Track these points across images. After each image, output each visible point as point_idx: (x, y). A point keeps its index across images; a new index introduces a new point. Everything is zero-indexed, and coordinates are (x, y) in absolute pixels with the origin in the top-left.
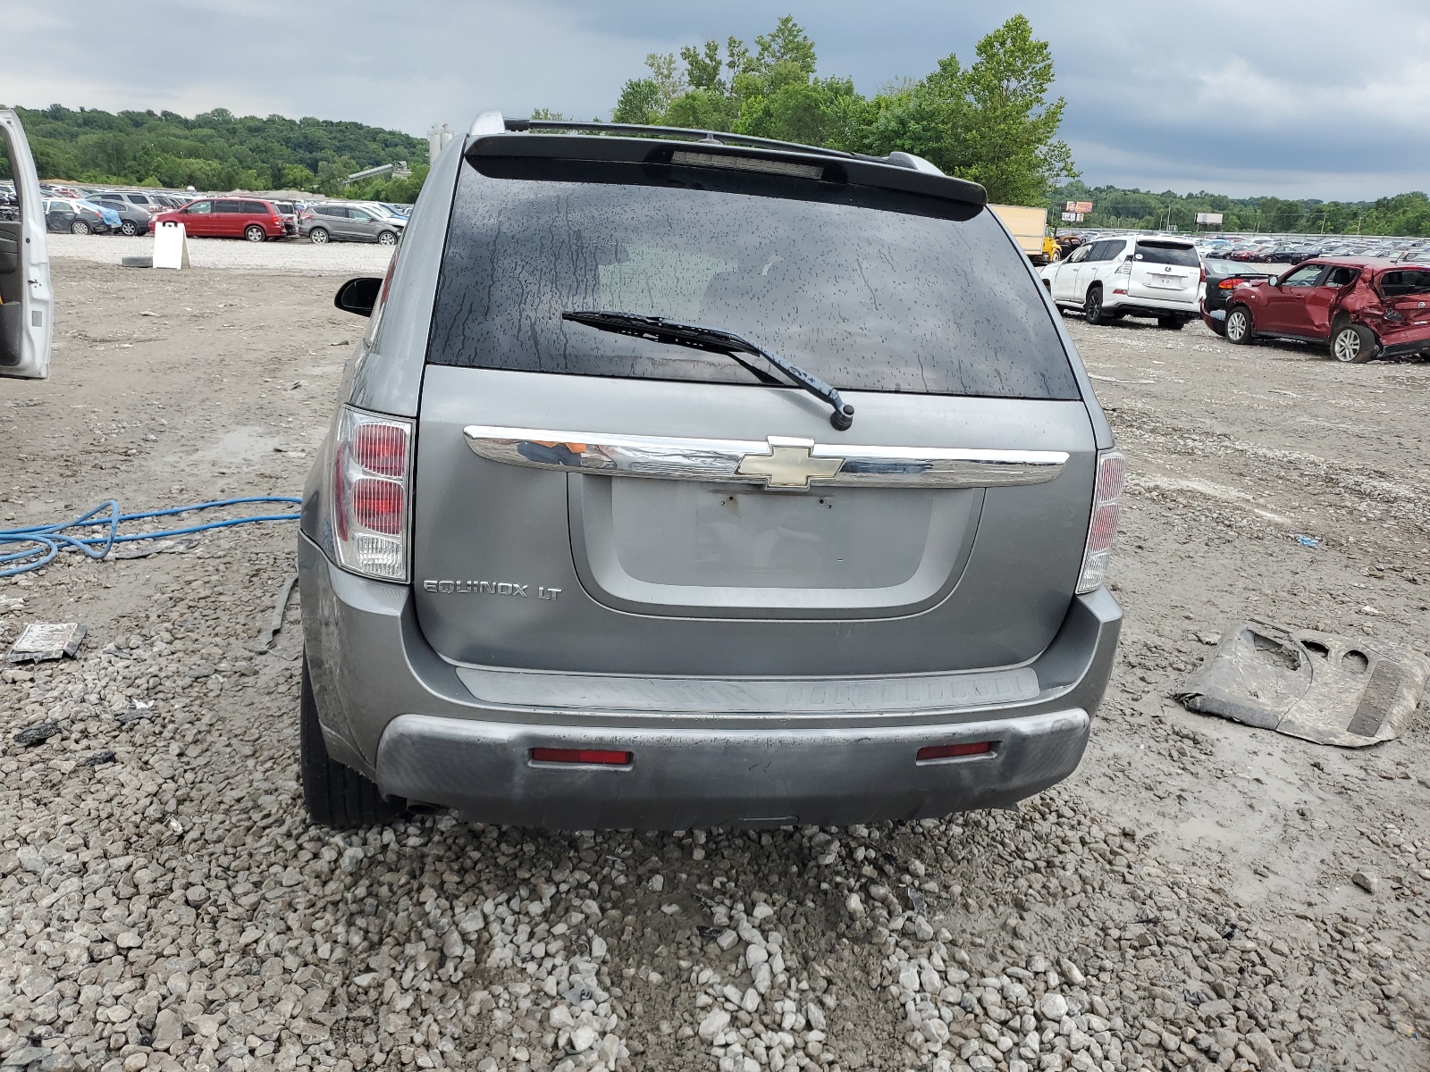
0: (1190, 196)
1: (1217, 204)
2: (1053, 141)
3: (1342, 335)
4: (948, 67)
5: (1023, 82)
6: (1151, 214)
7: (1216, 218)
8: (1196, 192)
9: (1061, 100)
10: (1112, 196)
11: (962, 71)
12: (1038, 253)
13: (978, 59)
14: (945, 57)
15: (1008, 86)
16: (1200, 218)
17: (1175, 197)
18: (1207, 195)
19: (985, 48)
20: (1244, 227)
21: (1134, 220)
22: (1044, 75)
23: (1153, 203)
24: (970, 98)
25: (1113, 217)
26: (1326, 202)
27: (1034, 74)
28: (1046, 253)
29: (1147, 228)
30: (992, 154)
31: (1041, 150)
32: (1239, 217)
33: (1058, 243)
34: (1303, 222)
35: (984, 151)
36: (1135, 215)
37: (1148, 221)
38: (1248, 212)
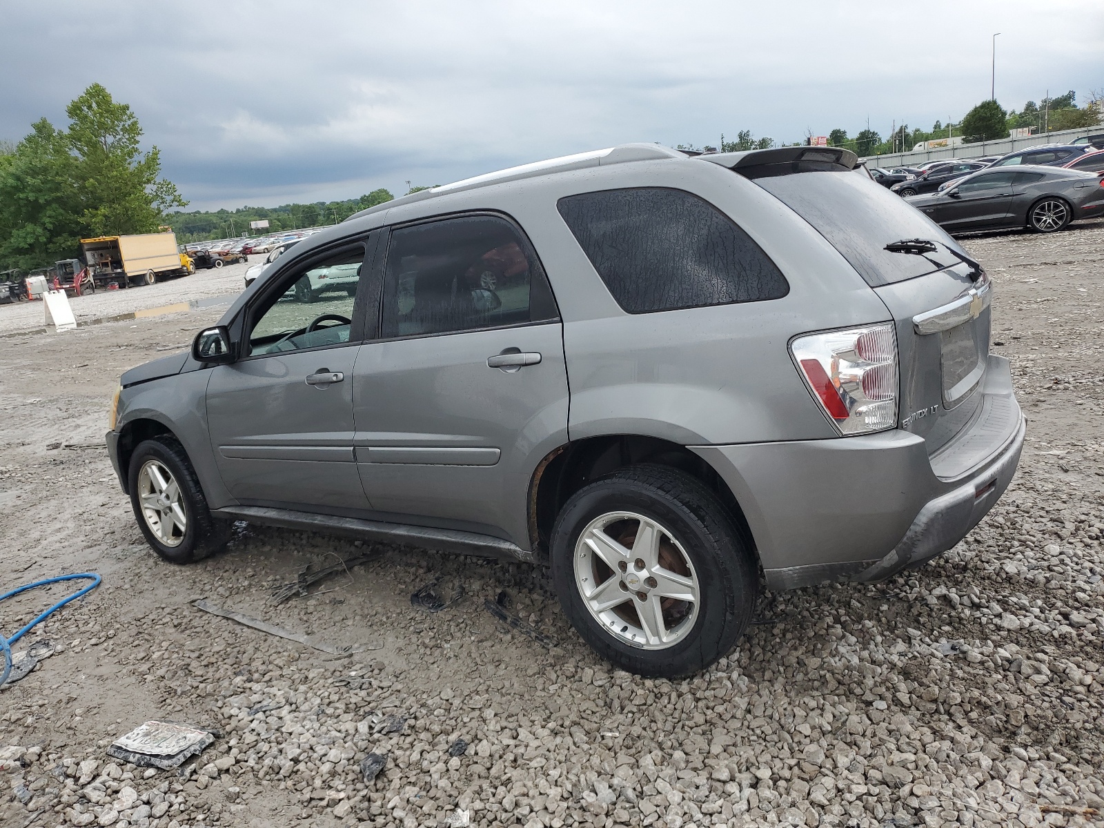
0: (238, 211)
1: (261, 214)
2: (158, 179)
3: (483, 276)
4: (43, 129)
5: (118, 137)
6: (215, 228)
7: (264, 224)
8: (241, 207)
9: (155, 148)
10: (181, 219)
11: (56, 131)
12: (178, 267)
13: (72, 121)
14: (38, 121)
15: (105, 141)
16: (254, 225)
17: (228, 213)
18: (249, 208)
19: (75, 110)
20: (284, 227)
21: (204, 234)
22: (133, 130)
23: (215, 220)
24: (75, 153)
25: (188, 235)
26: (328, 203)
27: (124, 130)
28: (184, 266)
29: (217, 238)
30: (112, 197)
31: (149, 189)
32: (279, 220)
33: (190, 257)
34: (321, 218)
35: (105, 194)
36: (203, 230)
37: (216, 233)
38: (284, 216)
